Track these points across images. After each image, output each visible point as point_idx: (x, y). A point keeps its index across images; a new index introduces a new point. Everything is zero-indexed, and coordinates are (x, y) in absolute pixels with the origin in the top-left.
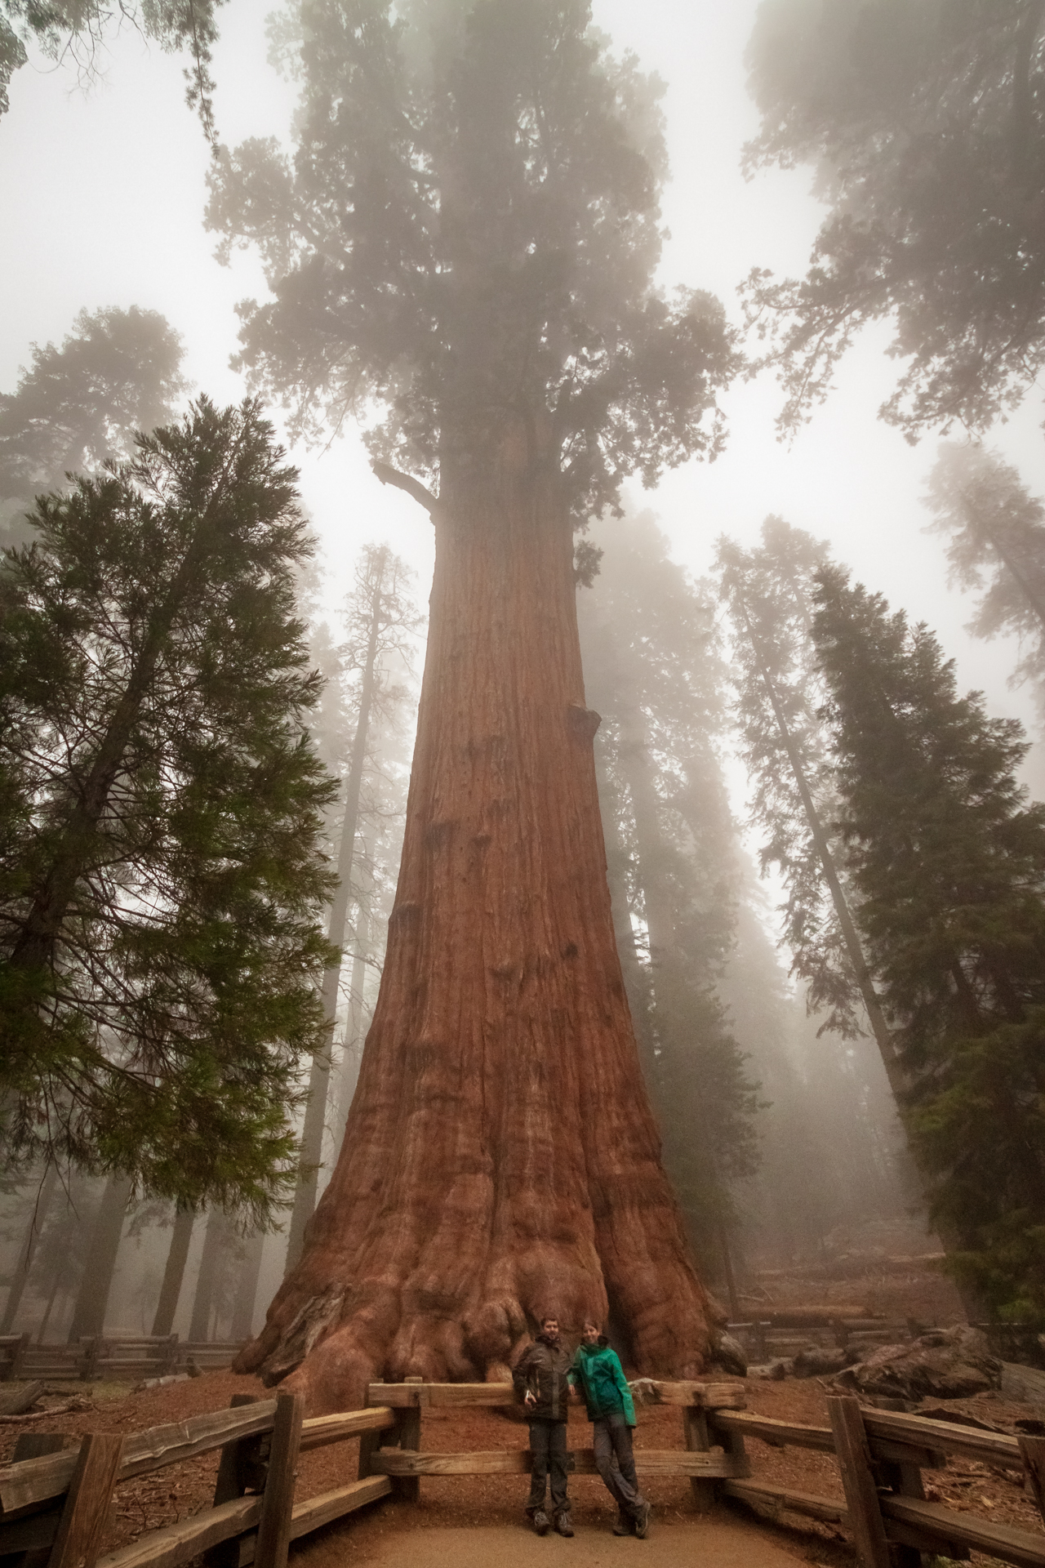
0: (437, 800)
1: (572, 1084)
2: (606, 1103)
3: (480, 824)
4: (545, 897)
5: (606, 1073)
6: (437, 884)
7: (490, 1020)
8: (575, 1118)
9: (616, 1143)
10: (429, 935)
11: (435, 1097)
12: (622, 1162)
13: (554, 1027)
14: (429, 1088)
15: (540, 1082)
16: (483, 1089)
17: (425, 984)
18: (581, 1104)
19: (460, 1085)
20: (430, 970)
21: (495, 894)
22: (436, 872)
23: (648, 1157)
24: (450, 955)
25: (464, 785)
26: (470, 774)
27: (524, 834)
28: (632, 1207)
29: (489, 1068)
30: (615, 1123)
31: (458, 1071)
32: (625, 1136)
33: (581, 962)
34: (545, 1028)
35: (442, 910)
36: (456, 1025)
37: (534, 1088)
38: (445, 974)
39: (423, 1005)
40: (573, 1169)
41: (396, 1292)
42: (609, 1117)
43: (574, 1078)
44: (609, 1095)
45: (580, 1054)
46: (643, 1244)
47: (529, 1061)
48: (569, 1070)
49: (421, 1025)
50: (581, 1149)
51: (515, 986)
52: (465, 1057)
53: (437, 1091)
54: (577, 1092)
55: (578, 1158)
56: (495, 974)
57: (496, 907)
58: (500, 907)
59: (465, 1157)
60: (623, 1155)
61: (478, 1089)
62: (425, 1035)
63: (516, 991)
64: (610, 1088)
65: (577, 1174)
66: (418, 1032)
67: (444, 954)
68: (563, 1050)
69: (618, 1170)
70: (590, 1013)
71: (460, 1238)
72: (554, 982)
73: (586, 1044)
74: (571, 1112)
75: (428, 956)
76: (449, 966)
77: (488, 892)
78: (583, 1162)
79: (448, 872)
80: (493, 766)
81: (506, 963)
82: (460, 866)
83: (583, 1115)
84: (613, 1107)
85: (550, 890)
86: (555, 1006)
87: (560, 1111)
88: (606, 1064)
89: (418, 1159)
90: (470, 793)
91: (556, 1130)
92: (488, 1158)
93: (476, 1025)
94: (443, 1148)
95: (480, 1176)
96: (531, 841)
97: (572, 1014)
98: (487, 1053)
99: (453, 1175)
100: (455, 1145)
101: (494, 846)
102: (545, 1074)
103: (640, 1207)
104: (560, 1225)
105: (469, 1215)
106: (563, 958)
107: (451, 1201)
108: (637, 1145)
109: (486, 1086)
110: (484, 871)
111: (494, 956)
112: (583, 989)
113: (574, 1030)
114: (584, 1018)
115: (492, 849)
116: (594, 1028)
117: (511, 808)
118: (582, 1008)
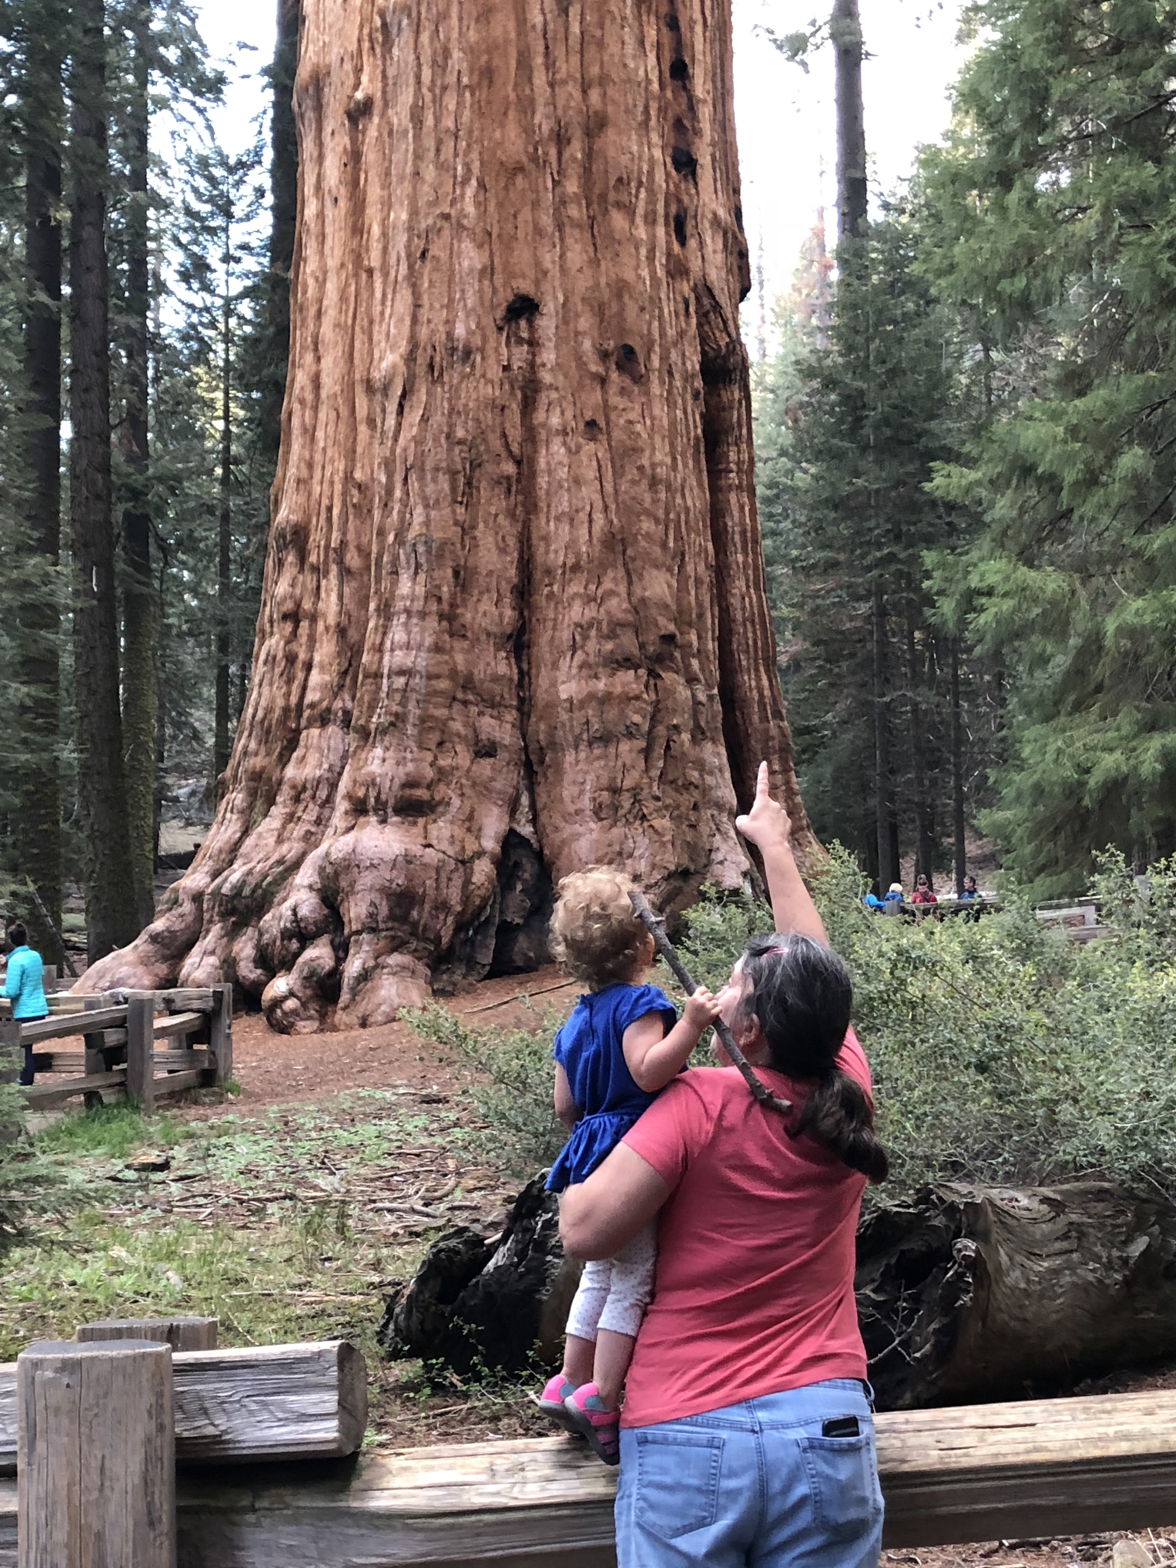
1: (496, 562)
2: (567, 582)
4: (470, 209)
7: (357, 474)
8: (494, 618)
11: (289, 616)
12: (580, 677)
14: (283, 602)
15: (415, 574)
16: (341, 597)
19: (316, 593)
21: (377, 230)
23: (627, 663)
28: (577, 748)
29: (353, 559)
31: (315, 569)
32: (592, 633)
33: (548, 323)
35: (312, 264)
36: (318, 490)
37: (405, 586)
38: (309, 397)
40: (465, 703)
41: (197, 897)
43: (501, 549)
44: (573, 567)
45: (526, 506)
46: (586, 803)
48: (487, 539)
50: (502, 668)
52: (323, 543)
53: (291, 604)
54: (509, 574)
56: (370, 389)
57: (378, 255)
58: (384, 249)
59: (313, 705)
60: (583, 666)
61: (334, 596)
63: (393, 419)
64: (578, 555)
65: (477, 709)
69: (567, 690)
70: (556, 421)
71: (291, 818)
77: (367, 221)
81: (384, 365)
89: (260, 714)
92: (343, 703)
94: (288, 695)
95: (331, 729)
97: (515, 434)
98: (351, 536)
99: (298, 732)
100: (304, 688)
101: (376, 119)
102: (422, 560)
103: (590, 744)
104: (408, 792)
105: (304, 789)
106: (500, 329)
107: (290, 771)
108: (609, 646)
109: (347, 590)
110: (363, 176)
111: (371, 353)
112: (546, 377)
113: (518, 463)
114: (543, 436)
115: (373, 128)
116: (558, 448)
117: (405, 22)
118: (540, 416)
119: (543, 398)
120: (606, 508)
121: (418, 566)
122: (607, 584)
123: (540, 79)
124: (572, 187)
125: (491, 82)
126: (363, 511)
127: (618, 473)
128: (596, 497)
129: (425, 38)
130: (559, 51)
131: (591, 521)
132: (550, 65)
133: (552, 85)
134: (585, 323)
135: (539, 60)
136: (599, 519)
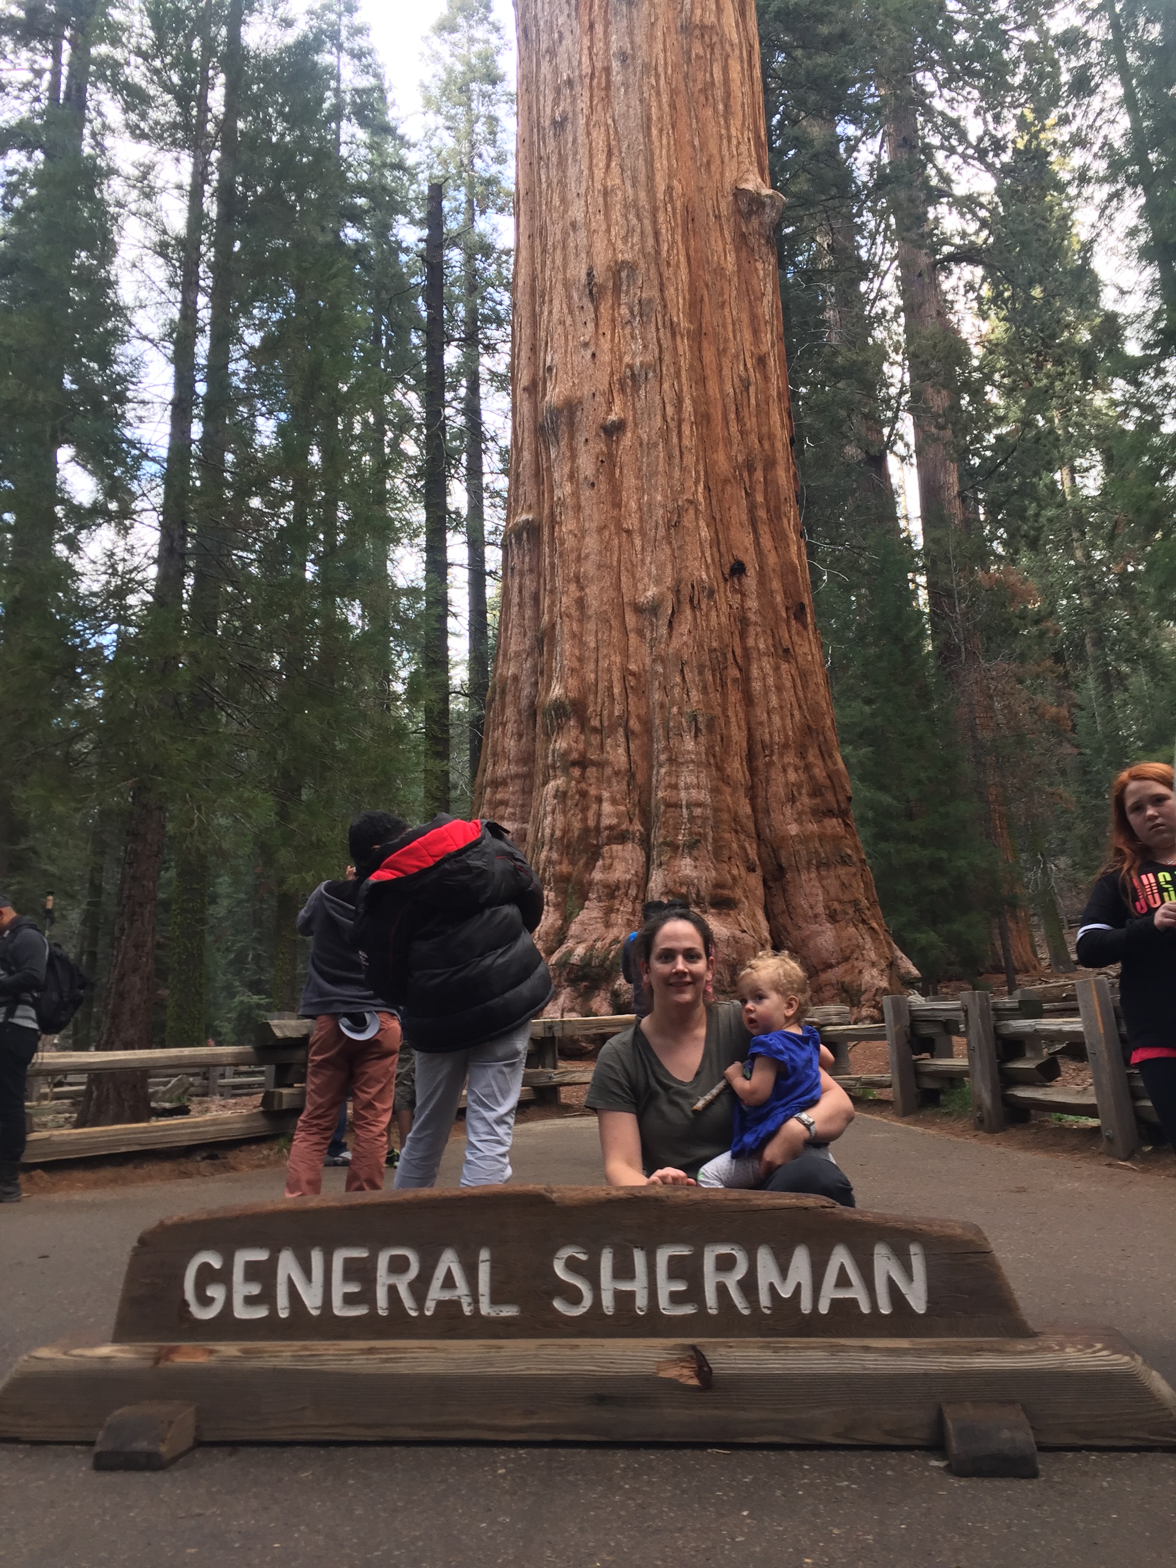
0: (550, 369)
1: (738, 736)
2: (781, 755)
3: (610, 403)
4: (701, 500)
5: (782, 719)
6: (558, 493)
7: (632, 667)
8: (740, 774)
9: (793, 800)
10: (552, 566)
11: (574, 764)
12: (799, 821)
13: (713, 671)
14: (566, 753)
15: (696, 736)
16: (628, 750)
17: (553, 626)
18: (751, 757)
19: (602, 747)
20: (556, 609)
21: (633, 505)
22: (556, 476)
23: (830, 813)
24: (582, 588)
25: (586, 345)
26: (591, 326)
27: (670, 410)
28: (808, 870)
29: (634, 724)
30: (792, 776)
31: (598, 731)
32: (804, 791)
33: (751, 582)
34: (701, 673)
35: (568, 525)
36: (593, 676)
37: (688, 744)
38: (576, 614)
39: (551, 653)
40: (736, 832)
42: (785, 771)
43: (739, 727)
44: (786, 746)
45: (748, 700)
46: (820, 909)
47: (680, 713)
48: (733, 719)
49: (550, 678)
50: (748, 810)
51: (664, 621)
52: (605, 712)
53: (575, 756)
54: (745, 744)
55: (745, 820)
56: (638, 609)
57: (636, 522)
58: (641, 518)
59: (610, 828)
60: (800, 814)
61: (621, 750)
62: (557, 691)
63: (664, 631)
64: (786, 736)
65: (742, 837)
66: (549, 686)
67: (573, 587)
68: (724, 695)
69: (793, 829)
70: (762, 646)
71: (609, 911)
72: (714, 613)
73: (757, 686)
74: (736, 767)
75: (552, 591)
76: (581, 603)
77: (625, 499)
78: (751, 825)
79: (572, 477)
80: (624, 310)
81: (649, 594)
82: (587, 465)
83: (753, 771)
84: (790, 758)
85: (707, 488)
86: (715, 644)
87: (720, 769)
88: (781, 707)
89: (558, 833)
90: (594, 355)
91: (715, 791)
92: (637, 827)
93: (616, 675)
94: (584, 820)
95: (629, 846)
96: (680, 422)
97: (738, 651)
98: (632, 708)
99: (599, 847)
100: (599, 815)
101: (629, 435)
102: (702, 727)
103: (818, 868)
104: (720, 891)
105: (618, 888)
106: (726, 580)
107: (597, 875)
108: (818, 801)
109: (632, 746)
110: (618, 471)
111: (635, 586)
112: (753, 617)
113: (740, 670)
114: (755, 655)
115: (628, 439)
116: (767, 664)
117: (651, 375)
118: (751, 642)
119: (752, 631)
120: (800, 707)
121: (698, 730)
122: (811, 758)
123: (734, 428)
124: (760, 498)
125: (708, 422)
126: (642, 692)
127: (805, 687)
128: (793, 699)
129: (666, 386)
130: (746, 413)
131: (792, 715)
132: (739, 419)
133: (741, 432)
134: (776, 585)
135: (733, 416)
136: (796, 713)
